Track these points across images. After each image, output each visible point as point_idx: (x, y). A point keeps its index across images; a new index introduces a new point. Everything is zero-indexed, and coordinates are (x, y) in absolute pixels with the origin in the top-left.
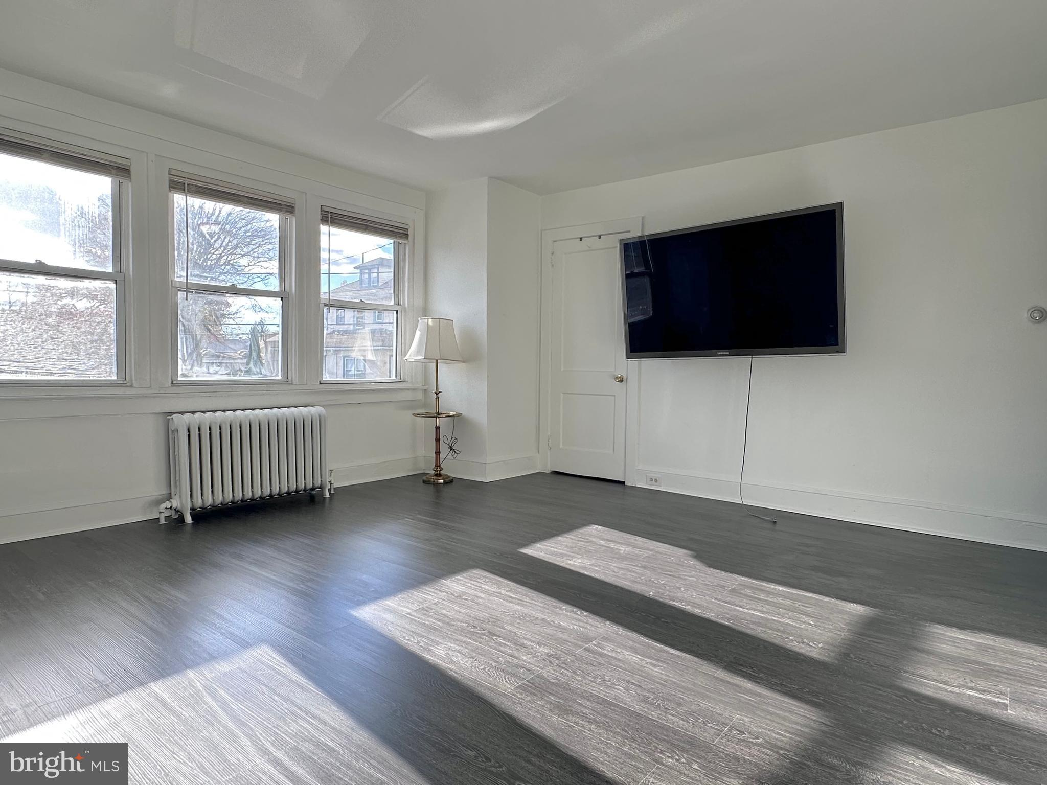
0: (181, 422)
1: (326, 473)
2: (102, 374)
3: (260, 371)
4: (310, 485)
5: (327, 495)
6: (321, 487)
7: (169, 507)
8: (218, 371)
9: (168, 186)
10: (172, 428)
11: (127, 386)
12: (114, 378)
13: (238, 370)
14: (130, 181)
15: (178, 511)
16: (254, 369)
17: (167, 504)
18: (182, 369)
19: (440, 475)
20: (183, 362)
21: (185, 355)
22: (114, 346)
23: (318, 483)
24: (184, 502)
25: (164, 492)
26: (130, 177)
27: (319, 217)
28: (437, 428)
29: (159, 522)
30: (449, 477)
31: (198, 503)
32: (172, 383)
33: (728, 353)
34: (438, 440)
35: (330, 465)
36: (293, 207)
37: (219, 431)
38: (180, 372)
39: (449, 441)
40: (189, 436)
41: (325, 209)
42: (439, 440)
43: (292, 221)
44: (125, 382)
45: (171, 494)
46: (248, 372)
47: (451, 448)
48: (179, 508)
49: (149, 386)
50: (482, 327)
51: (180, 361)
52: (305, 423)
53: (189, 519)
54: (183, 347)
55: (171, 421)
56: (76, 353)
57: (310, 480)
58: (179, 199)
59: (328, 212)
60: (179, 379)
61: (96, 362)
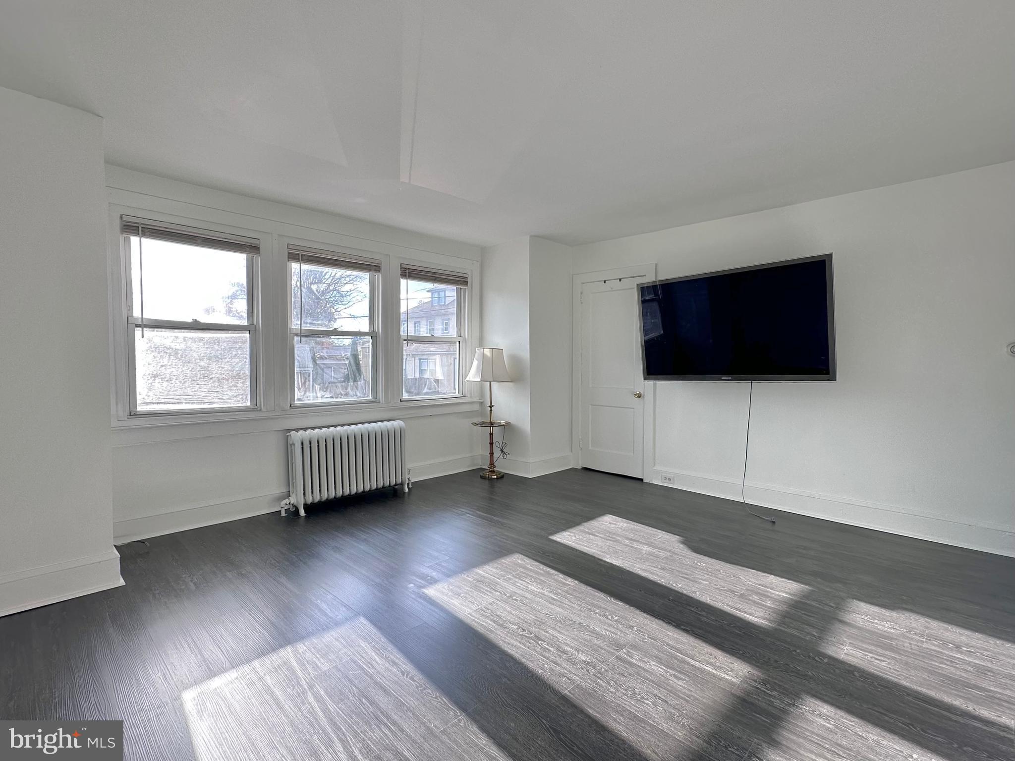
0: (297, 437)
1: (405, 471)
2: (239, 401)
3: (356, 393)
4: (393, 483)
5: (407, 490)
6: (402, 484)
7: (288, 503)
8: (324, 396)
9: (287, 257)
10: (290, 442)
11: (258, 410)
12: (249, 404)
13: (339, 394)
14: (260, 256)
15: (295, 506)
16: (351, 393)
17: (287, 501)
18: (298, 395)
19: (493, 472)
20: (298, 390)
21: (300, 384)
22: (248, 380)
23: (399, 481)
24: (299, 500)
25: (285, 491)
26: (260, 252)
27: (399, 272)
28: (491, 434)
29: (281, 514)
30: (501, 472)
31: (310, 500)
32: (290, 406)
33: (731, 378)
34: (491, 444)
35: (409, 465)
36: (379, 266)
37: (325, 443)
38: (296, 397)
39: (501, 445)
40: (302, 448)
41: (404, 266)
42: (493, 443)
43: (379, 277)
44: (256, 407)
45: (289, 491)
46: (347, 395)
47: (502, 451)
48: (295, 504)
49: (273, 410)
50: (526, 354)
51: (296, 389)
52: (390, 434)
53: (302, 513)
54: (298, 378)
55: (289, 437)
56: (220, 387)
57: (393, 478)
58: (295, 266)
59: (406, 268)
60: (295, 403)
61: (235, 392)
